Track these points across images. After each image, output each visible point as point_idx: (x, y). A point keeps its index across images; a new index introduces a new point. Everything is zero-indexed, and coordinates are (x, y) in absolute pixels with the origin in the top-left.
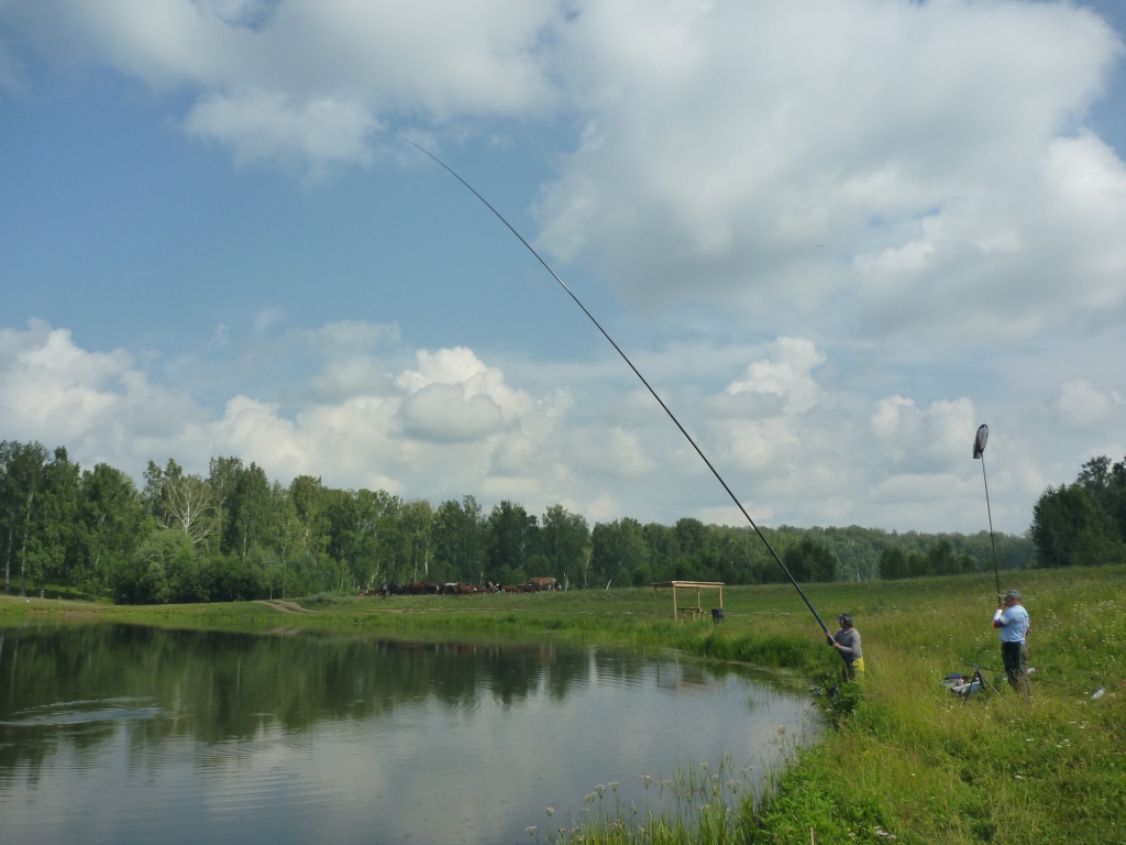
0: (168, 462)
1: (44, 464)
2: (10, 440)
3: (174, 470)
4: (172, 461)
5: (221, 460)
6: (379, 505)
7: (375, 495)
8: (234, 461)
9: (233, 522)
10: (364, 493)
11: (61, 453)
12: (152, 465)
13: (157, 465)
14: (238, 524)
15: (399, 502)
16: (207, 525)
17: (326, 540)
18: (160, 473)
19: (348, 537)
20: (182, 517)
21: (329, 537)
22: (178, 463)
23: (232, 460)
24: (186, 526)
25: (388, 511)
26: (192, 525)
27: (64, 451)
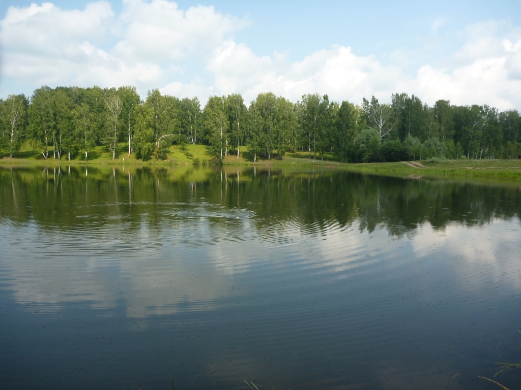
0: (372, 98)
1: (320, 103)
2: (307, 94)
3: (375, 101)
4: (373, 97)
5: (397, 95)
6: (484, 113)
7: (481, 108)
8: (403, 95)
9: (403, 125)
10: (475, 107)
11: (326, 98)
12: (364, 100)
13: (367, 99)
14: (406, 126)
15: (496, 110)
16: (390, 127)
17: (453, 132)
18: (368, 103)
19: (465, 130)
20: (379, 123)
21: (454, 131)
22: (376, 98)
23: (403, 94)
24: (380, 127)
25: (489, 116)
26: (383, 127)
27: (327, 96)
